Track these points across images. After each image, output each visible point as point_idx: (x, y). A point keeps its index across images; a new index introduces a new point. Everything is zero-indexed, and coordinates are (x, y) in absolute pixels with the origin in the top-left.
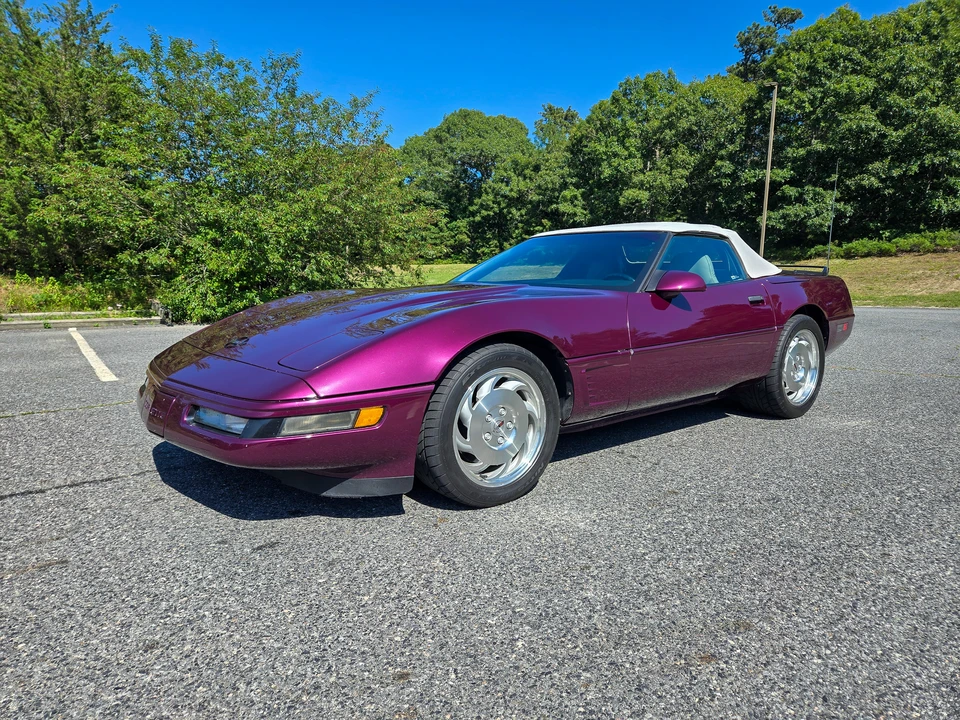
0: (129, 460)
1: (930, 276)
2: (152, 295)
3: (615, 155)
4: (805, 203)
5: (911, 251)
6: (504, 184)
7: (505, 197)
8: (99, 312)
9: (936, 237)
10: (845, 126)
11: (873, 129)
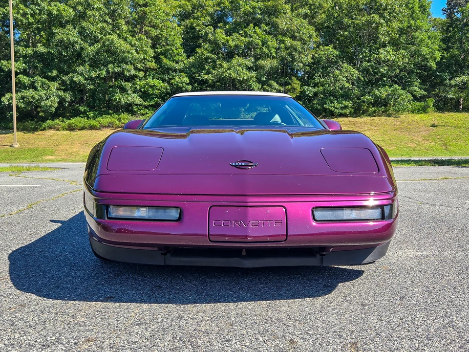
4: (35, 89)
5: (108, 126)
9: (120, 118)
11: (77, 42)
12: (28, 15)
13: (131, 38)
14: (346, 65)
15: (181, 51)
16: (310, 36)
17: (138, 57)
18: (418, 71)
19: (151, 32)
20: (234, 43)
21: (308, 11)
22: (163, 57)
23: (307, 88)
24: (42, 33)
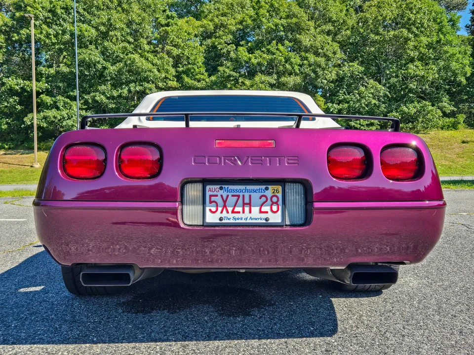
11: (99, 62)
12: (51, 35)
13: (152, 57)
14: (372, 81)
15: (203, 70)
16: (334, 52)
17: (159, 76)
18: (447, 87)
19: (172, 51)
20: (257, 61)
21: (332, 28)
22: (184, 76)
23: (331, 105)
24: (65, 53)
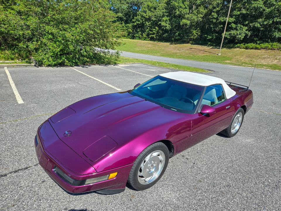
0: (32, 156)
1: (269, 58)
2: (31, 55)
3: (181, 7)
4: (237, 30)
5: (265, 48)
6: (144, 13)
7: (145, 17)
8: (13, 61)
9: (272, 45)
10: (253, 6)
11: (261, 8)
